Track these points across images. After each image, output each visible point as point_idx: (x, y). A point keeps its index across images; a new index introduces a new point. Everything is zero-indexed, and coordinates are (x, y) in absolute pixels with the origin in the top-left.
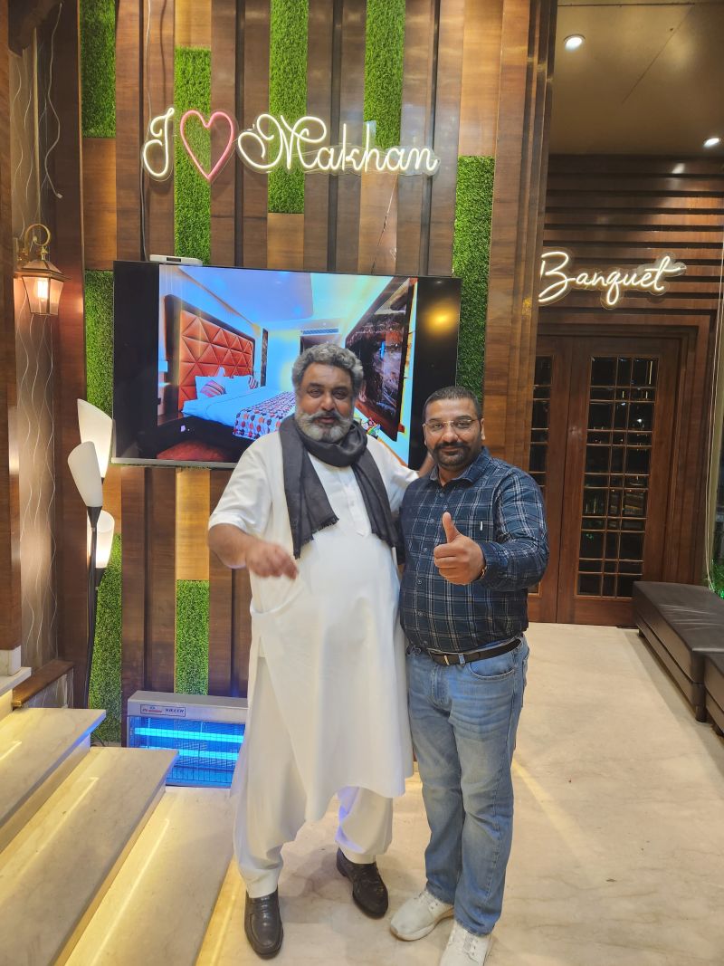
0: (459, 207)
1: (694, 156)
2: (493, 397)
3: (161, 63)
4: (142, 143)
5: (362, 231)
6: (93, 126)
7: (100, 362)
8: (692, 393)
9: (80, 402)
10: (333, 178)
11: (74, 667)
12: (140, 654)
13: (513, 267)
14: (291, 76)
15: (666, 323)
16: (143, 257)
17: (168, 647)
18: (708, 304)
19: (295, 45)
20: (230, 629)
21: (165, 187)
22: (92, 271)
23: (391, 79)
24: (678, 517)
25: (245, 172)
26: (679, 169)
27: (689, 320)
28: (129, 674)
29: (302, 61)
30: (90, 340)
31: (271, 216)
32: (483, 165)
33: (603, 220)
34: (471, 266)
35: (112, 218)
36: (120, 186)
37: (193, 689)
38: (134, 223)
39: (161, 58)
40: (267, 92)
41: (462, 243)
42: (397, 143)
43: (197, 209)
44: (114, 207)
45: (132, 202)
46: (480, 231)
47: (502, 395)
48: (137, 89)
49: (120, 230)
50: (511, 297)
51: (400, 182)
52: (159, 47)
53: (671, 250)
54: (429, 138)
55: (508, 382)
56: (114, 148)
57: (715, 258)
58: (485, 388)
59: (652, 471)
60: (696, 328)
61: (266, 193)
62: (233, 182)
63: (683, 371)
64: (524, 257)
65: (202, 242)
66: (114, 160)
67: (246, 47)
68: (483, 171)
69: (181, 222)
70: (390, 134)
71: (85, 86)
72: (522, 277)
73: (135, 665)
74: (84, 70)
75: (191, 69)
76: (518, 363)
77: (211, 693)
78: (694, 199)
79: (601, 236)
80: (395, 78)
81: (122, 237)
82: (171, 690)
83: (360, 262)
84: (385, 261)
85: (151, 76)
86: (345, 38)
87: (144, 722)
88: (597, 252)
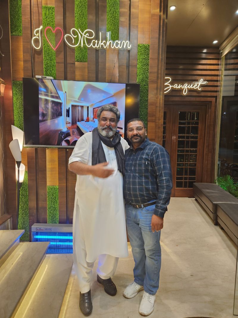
0: (139, 60)
1: (210, 47)
2: (151, 123)
3: (37, 11)
4: (32, 38)
5: (107, 68)
6: (14, 32)
7: (18, 112)
8: (210, 123)
9: (12, 126)
10: (97, 50)
11: (12, 216)
12: (35, 211)
13: (156, 80)
14: (82, 16)
15: (202, 100)
16: (33, 77)
17: (45, 208)
18: (214, 94)
19: (83, 6)
20: (66, 202)
21: (40, 53)
22: (15, 81)
23: (115, 18)
24: (206, 162)
25: (67, 48)
26: (205, 51)
27: (209, 99)
28: (32, 218)
29: (85, 11)
30: (15, 105)
31: (76, 63)
32: (146, 47)
33: (181, 67)
34: (143, 80)
35: (22, 63)
36: (24, 52)
37: (53, 222)
38: (29, 65)
39: (37, 9)
40: (74, 21)
41: (140, 72)
42: (118, 39)
43: (51, 60)
44: (22, 59)
45: (28, 58)
46: (145, 69)
47: (154, 122)
48: (30, 19)
49: (24, 67)
50: (156, 90)
51: (119, 52)
52: (37, 5)
53: (203, 77)
54: (128, 38)
55: (155, 117)
56: (22, 39)
57: (216, 79)
58: (148, 120)
59: (198, 147)
60: (211, 102)
61: (74, 55)
62: (63, 51)
63: (207, 115)
64: (159, 77)
65: (53, 72)
66: (22, 43)
67: (67, 6)
68: (146, 49)
69: (46, 64)
70: (115, 37)
71: (11, 18)
72: (159, 84)
73: (33, 215)
74: (11, 12)
75: (48, 13)
76: (158, 112)
77: (60, 223)
78: (210, 60)
79: (180, 72)
80: (117, 17)
81: (25, 69)
82: (46, 223)
83: (107, 78)
84: (115, 78)
85: (34, 15)
86: (100, 4)
87: (37, 234)
88: (180, 77)
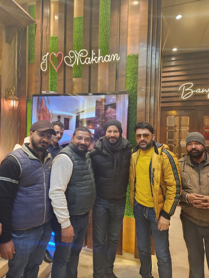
6: (31, 60)
10: (90, 66)
23: (108, 36)
25: (66, 67)
31: (74, 79)
38: (38, 84)
42: (108, 54)
43: (55, 79)
44: (34, 81)
45: (38, 78)
49: (35, 86)
51: (109, 65)
52: (46, 37)
54: (118, 50)
61: (72, 72)
62: (63, 71)
69: (51, 83)
71: (29, 50)
75: (54, 42)
86: (94, 26)
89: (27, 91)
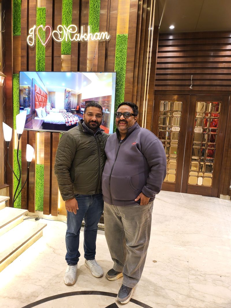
4: (27, 36)
6: (16, 32)
10: (79, 43)
11: (9, 186)
13: (133, 69)
21: (34, 48)
25: (55, 43)
31: (62, 55)
35: (20, 59)
36: (22, 49)
38: (25, 59)
40: (61, 19)
44: (20, 55)
45: (25, 54)
48: (26, 21)
50: (132, 79)
54: (108, 29)
61: (60, 49)
62: (51, 46)
64: (137, 66)
67: (55, 6)
81: (22, 64)
83: (87, 69)
86: (83, 1)
89: (12, 66)
